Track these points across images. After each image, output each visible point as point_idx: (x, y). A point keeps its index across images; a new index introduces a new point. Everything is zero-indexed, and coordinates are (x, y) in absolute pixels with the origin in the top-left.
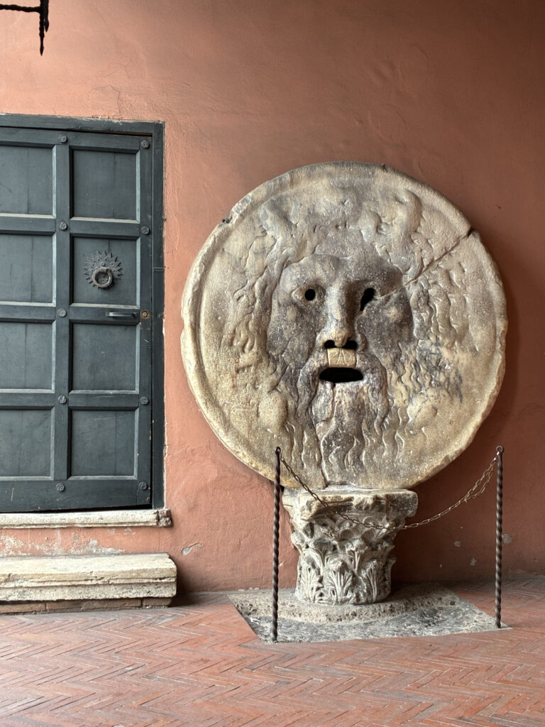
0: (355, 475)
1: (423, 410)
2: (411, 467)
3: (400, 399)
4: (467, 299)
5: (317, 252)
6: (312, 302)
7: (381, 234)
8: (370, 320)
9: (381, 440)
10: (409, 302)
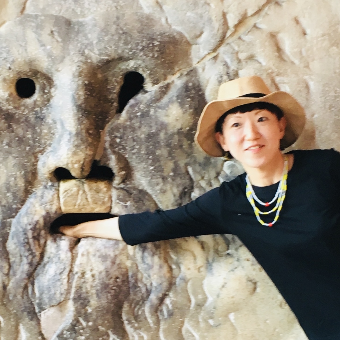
6: (30, 101)
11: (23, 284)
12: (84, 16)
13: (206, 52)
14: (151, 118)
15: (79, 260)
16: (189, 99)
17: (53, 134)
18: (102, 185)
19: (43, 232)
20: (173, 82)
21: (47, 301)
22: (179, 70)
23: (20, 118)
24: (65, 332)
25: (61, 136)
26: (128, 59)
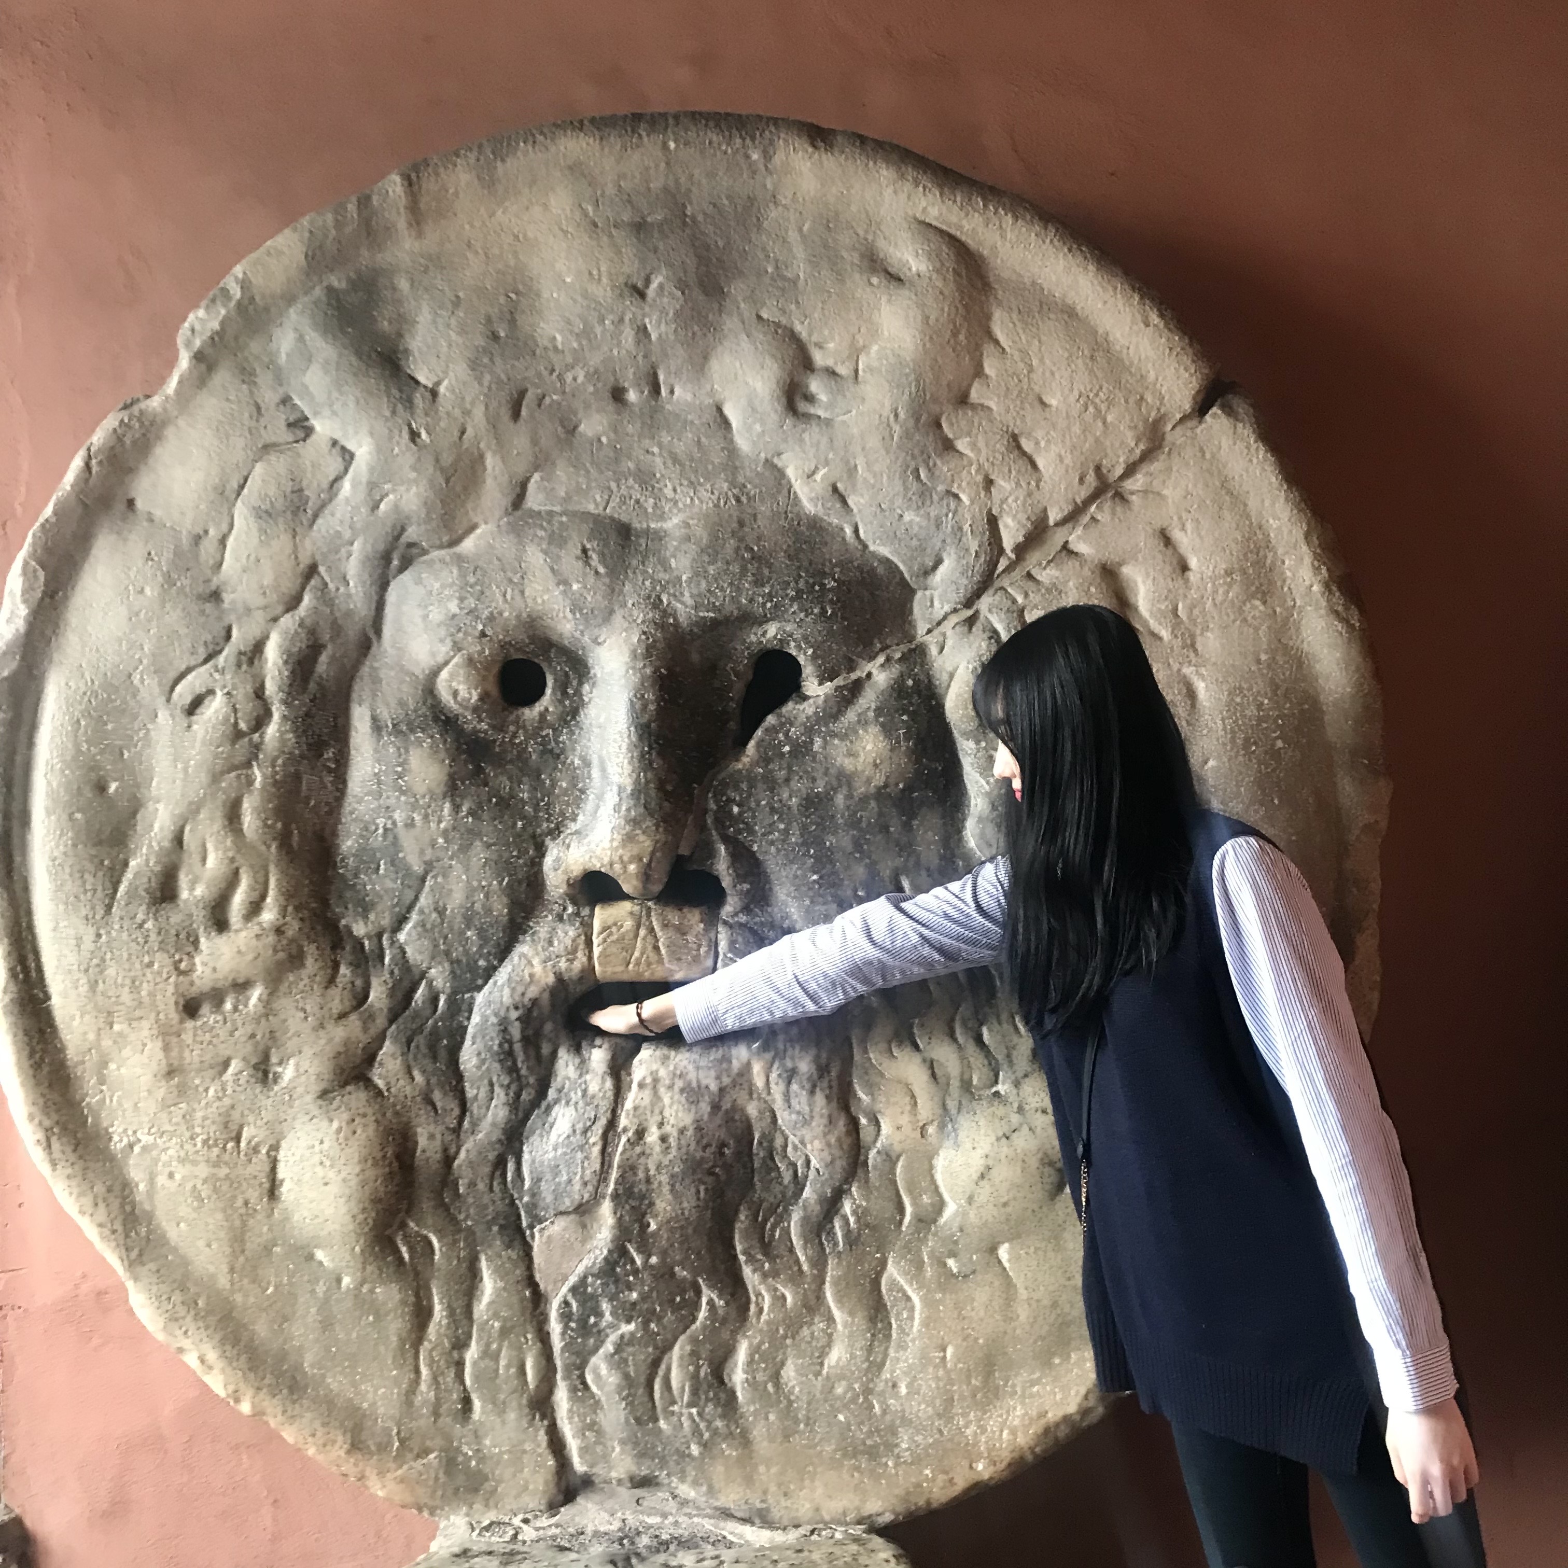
0: (695, 1450)
1: (1004, 1174)
2: (945, 1414)
3: (905, 1120)
4: (1201, 687)
5: (534, 500)
6: (531, 714)
7: (807, 417)
8: (772, 785)
9: (820, 1297)
10: (941, 707)
11: (492, 1156)
12: (662, 517)
13: (947, 608)
14: (814, 760)
15: (631, 1099)
16: (905, 718)
17: (583, 792)
18: (694, 918)
19: (548, 1027)
20: (869, 675)
21: (549, 1198)
22: (882, 650)
23: (504, 751)
24: (590, 1280)
25: (600, 797)
26: (764, 620)
